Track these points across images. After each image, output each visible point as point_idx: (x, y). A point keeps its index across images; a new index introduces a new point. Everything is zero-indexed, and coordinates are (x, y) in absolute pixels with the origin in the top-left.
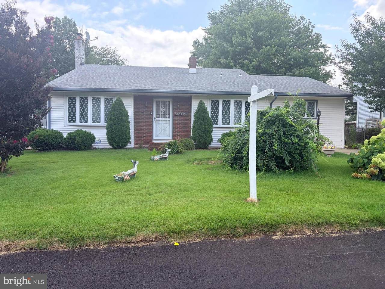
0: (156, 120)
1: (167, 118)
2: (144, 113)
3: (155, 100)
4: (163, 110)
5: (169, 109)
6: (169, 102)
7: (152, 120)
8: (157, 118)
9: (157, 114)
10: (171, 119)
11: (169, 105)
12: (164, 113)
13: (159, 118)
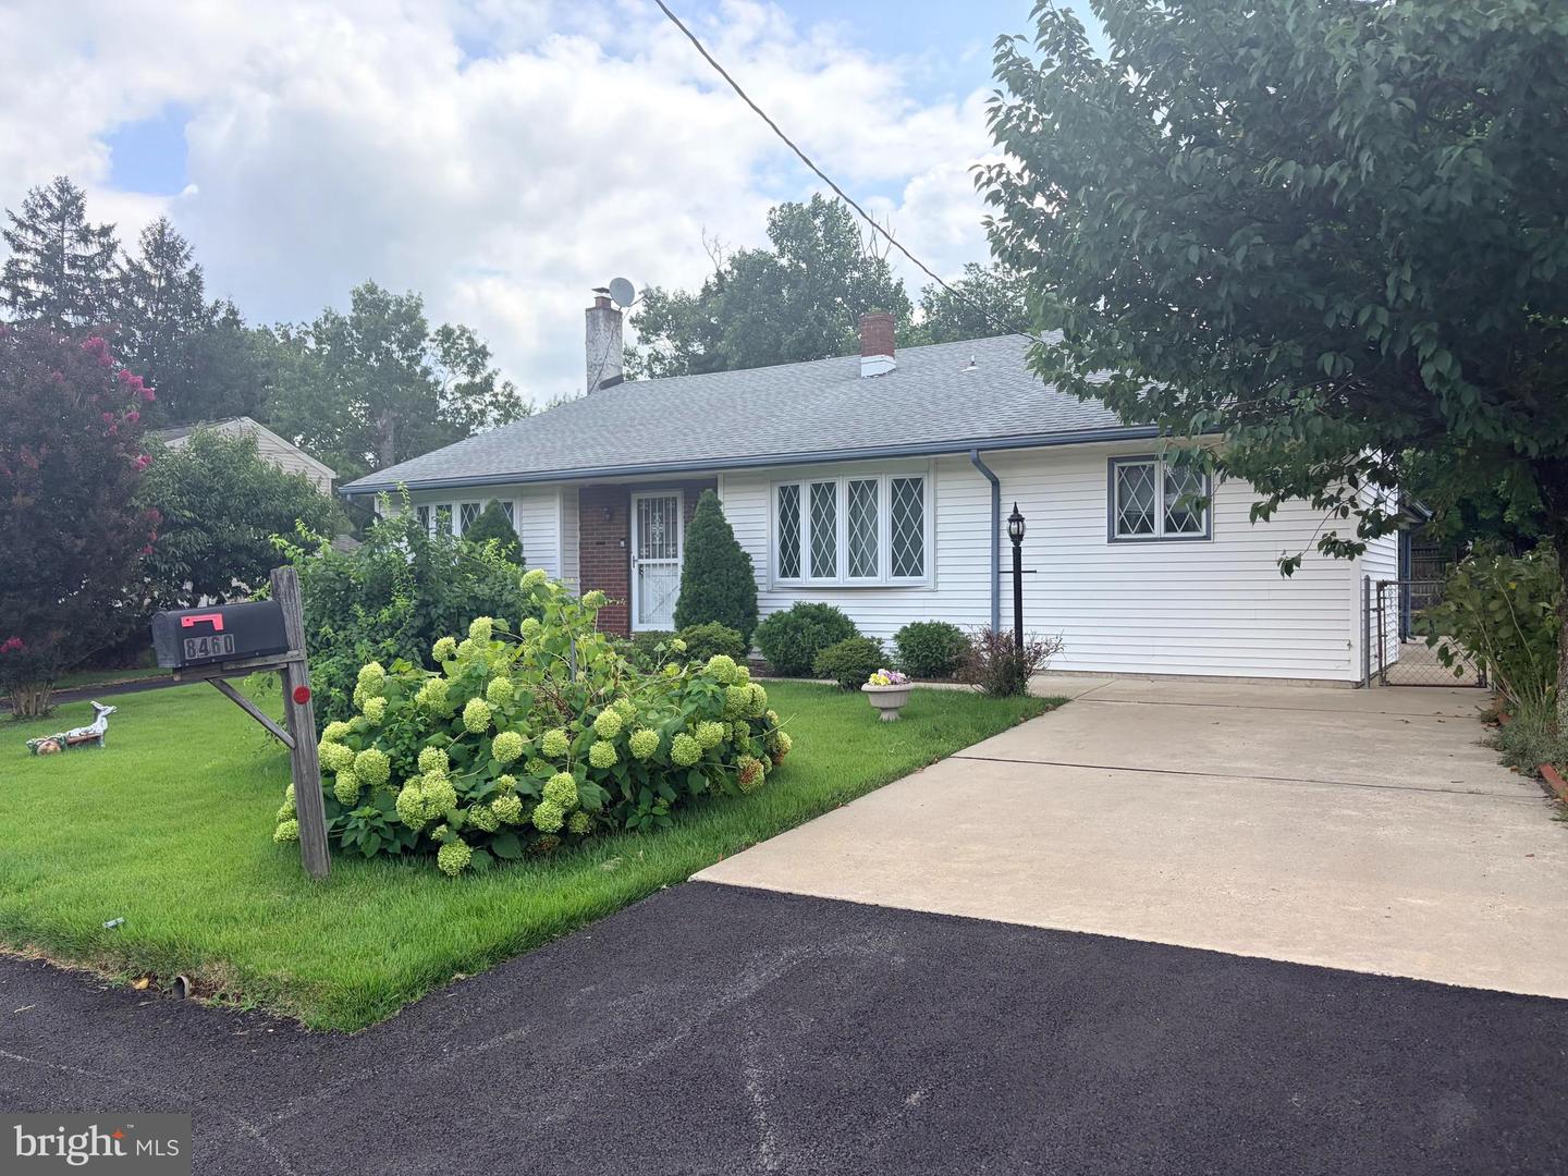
0: (641, 566)
1: (668, 557)
2: (604, 543)
3: (635, 497)
4: (657, 528)
5: (675, 523)
6: (675, 499)
7: (629, 566)
8: (640, 557)
9: (640, 546)
10: (680, 561)
11: (675, 511)
12: (661, 539)
13: (647, 557)
